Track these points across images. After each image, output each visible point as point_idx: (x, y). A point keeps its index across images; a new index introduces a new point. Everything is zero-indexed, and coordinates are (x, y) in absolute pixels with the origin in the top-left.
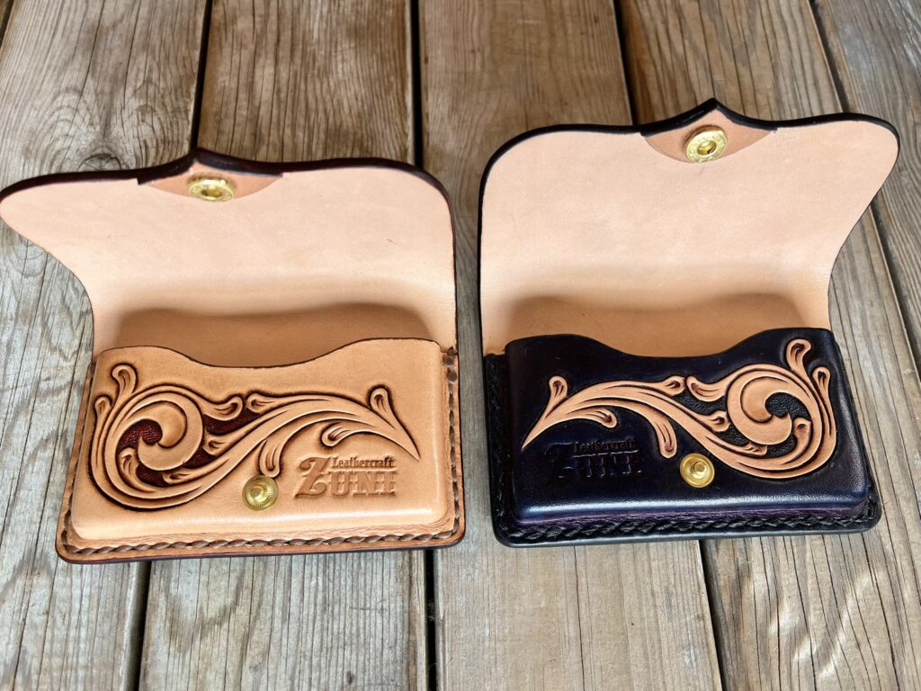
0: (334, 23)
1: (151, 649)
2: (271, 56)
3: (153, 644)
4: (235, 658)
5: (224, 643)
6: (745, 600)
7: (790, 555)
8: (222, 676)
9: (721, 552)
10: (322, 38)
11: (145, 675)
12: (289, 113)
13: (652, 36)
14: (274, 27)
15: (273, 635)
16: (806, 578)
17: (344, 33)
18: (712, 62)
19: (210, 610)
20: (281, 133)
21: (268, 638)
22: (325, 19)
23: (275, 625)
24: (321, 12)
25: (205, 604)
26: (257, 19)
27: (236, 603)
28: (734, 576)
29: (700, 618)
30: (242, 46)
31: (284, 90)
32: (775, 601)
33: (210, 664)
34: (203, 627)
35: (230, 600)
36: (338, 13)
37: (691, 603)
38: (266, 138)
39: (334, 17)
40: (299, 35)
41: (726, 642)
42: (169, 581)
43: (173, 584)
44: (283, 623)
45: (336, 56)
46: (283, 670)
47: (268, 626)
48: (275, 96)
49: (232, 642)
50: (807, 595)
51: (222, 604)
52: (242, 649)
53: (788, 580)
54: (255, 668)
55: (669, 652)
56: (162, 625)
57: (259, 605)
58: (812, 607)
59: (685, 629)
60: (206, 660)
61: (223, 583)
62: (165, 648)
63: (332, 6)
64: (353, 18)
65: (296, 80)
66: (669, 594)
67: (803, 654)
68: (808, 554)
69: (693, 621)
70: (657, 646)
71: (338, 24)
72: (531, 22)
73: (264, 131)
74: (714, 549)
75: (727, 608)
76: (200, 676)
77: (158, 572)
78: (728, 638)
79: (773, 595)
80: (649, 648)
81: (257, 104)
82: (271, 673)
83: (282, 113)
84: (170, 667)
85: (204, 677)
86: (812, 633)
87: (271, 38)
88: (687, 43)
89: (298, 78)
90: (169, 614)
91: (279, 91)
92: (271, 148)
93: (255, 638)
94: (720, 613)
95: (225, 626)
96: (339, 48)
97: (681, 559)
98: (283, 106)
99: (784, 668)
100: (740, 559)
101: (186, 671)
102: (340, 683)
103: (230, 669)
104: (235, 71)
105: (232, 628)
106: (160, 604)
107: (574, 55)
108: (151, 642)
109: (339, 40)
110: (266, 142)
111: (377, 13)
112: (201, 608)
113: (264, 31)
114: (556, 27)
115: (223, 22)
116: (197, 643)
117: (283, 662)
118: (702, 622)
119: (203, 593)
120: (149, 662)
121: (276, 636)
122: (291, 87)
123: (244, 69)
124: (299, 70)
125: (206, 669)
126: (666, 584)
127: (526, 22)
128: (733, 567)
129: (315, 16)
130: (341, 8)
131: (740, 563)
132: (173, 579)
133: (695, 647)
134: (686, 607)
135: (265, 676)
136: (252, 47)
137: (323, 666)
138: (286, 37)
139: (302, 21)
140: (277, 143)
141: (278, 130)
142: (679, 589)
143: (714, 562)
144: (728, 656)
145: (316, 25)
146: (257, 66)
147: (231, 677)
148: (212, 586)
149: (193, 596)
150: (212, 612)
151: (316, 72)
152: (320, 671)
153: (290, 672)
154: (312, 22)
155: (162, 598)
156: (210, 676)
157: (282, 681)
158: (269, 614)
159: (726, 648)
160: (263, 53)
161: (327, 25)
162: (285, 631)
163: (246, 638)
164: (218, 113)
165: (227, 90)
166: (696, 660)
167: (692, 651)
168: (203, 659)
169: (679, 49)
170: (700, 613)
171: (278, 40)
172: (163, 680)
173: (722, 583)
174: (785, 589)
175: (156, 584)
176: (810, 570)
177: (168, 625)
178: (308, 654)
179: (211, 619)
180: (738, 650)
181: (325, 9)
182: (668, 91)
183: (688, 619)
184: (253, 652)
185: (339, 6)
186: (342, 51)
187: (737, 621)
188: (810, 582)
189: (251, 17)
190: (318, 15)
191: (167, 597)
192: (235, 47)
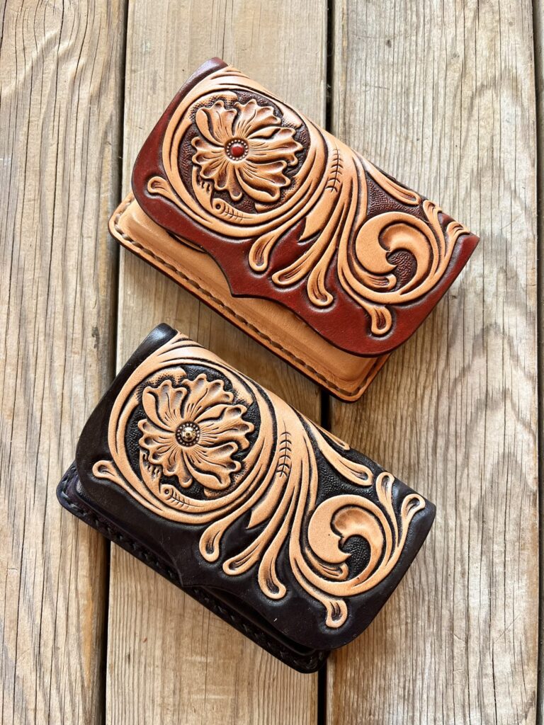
0: (409, 664)
1: (529, 72)
2: (473, 622)
3: (528, 75)
4: (470, 64)
5: (479, 73)
6: (99, 80)
7: (57, 111)
8: (477, 53)
9: (109, 114)
10: (421, 643)
11: (531, 56)
12: (452, 546)
13: (73, 630)
14: (472, 659)
15: (444, 76)
16: (50, 95)
17: (398, 648)
18: (17, 593)
19: (491, 95)
20: (458, 522)
21: (448, 74)
22: (419, 671)
23: (443, 82)
24: (423, 679)
25: (495, 99)
26: (490, 671)
27: (472, 98)
28: (103, 98)
29: (133, 71)
30: (504, 634)
31: (458, 576)
32: (77, 80)
33: (487, 60)
34: (494, 84)
35: (476, 101)
36: (405, 676)
37: (138, 82)
38: (472, 516)
39: (409, 672)
40: (446, 649)
41: (118, 56)
42: (523, 116)
43: (520, 113)
44: (438, 83)
45: (406, 617)
46: (436, 54)
47: (448, 81)
48: (467, 567)
49: (473, 73)
50: (52, 82)
51: (482, 99)
52: (465, 68)
53: (63, 94)
54: (455, 55)
55: (160, 51)
56: (523, 87)
57: (455, 96)
58: (50, 75)
59: (146, 65)
60: (490, 63)
61: (482, 113)
62: (519, 72)
63: (411, 687)
64: (389, 669)
65: (447, 589)
66: (154, 88)
67: (65, 45)
68: (43, 111)
69: (139, 69)
70: (168, 55)
71: (405, 662)
72: (198, 659)
73: (474, 524)
74: (114, 118)
75: (113, 76)
76: (493, 53)
77: (531, 122)
78: (116, 57)
79: (77, 83)
80: (174, 54)
81: (484, 558)
82: (444, 52)
83: (458, 545)
84: (514, 60)
85: (490, 53)
86: (56, 58)
87: (474, 644)
88: (38, 621)
89: (444, 590)
90: (519, 93)
91: (463, 574)
92: (468, 505)
93: (457, 75)
94: (118, 74)
95: (479, 84)
96: (403, 627)
97: (140, 112)
98: (458, 555)
99: (81, 36)
100: (95, 109)
101: (503, 57)
102: (396, 41)
103: (473, 56)
104: (509, 601)
105: (474, 82)
106: (527, 101)
107: (159, 610)
108: (530, 76)
109: (403, 640)
110: (472, 511)
111: (364, 674)
112: (497, 96)
113: (482, 653)
114: (173, 651)
115: (526, 667)
116: (497, 74)
117: (436, 58)
118: (133, 68)
119: (497, 106)
120: (529, 64)
121: (442, 74)
122: (451, 579)
123: (500, 603)
124: (444, 601)
125: (489, 57)
126: (154, 96)
127: (203, 659)
128: (102, 103)
129: (430, 674)
130: (402, 684)
131: (96, 106)
132: (520, 117)
133: (141, 53)
134: (142, 79)
135: (449, 50)
136: (494, 634)
137: (408, 53)
138: (459, 645)
139: (443, 668)
140: (461, 511)
141: (461, 525)
142: (145, 91)
143: (115, 109)
144: (118, 47)
145: (428, 661)
146: (487, 608)
147: (472, 52)
148: (491, 111)
149: (503, 105)
150: (489, 94)
151: (427, 598)
152: (410, 50)
153: (431, 52)
154: (433, 666)
155: (526, 104)
156: (486, 53)
157: (436, 46)
158: (448, 89)
159: (119, 52)
160: (482, 626)
161: (416, 660)
162: (436, 78)
163: (463, 74)
164: (522, 548)
165: (516, 577)
166: (142, 45)
167: (144, 50)
168: (492, 64)
169: (47, 613)
170: (133, 75)
171: (467, 642)
172: (518, 53)
173: (113, 93)
174: (67, 87)
175: (531, 114)
176: (45, 100)
177: (519, 86)
178: (419, 61)
179: (489, 89)
180: (111, 49)
181: (419, 683)
182: (69, 556)
183: (142, 71)
184: (458, 65)
185: (404, 688)
186: (400, 624)
187: (107, 66)
188: (48, 92)
189: (497, 674)
190: (426, 676)
191: (522, 105)
192: (511, 632)
